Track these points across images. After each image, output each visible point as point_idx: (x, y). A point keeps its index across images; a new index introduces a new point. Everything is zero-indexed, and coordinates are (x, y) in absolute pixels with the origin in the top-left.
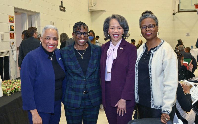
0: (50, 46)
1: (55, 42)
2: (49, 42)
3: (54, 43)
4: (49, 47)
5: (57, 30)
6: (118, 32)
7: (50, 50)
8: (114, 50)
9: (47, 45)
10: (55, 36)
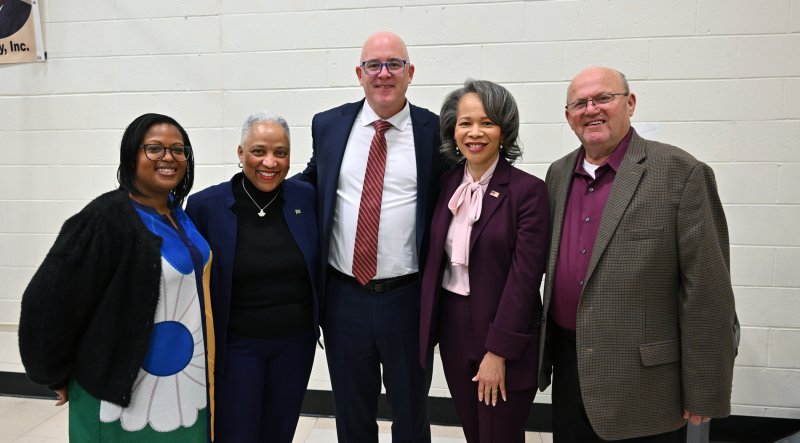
0: (267, 175)
1: (281, 161)
2: (261, 162)
3: (278, 163)
4: (263, 178)
5: (285, 125)
6: (482, 134)
7: (267, 187)
8: (472, 193)
9: (257, 171)
10: (279, 145)
